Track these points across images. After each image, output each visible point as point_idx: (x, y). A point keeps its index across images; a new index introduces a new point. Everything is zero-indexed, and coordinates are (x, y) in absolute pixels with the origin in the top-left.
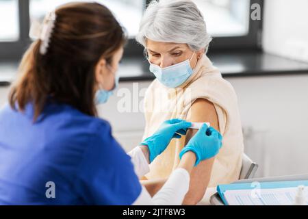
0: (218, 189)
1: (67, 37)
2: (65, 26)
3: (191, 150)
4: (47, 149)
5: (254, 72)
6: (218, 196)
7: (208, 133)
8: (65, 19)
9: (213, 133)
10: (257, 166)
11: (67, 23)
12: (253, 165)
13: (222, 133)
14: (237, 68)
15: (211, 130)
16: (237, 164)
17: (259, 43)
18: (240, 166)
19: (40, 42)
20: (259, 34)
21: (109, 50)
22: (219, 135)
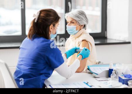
0: (88, 67)
2: (42, 15)
4: (37, 48)
6: (88, 69)
8: (42, 13)
9: (87, 50)
10: (101, 62)
11: (43, 14)
19: (35, 19)
22: (89, 51)
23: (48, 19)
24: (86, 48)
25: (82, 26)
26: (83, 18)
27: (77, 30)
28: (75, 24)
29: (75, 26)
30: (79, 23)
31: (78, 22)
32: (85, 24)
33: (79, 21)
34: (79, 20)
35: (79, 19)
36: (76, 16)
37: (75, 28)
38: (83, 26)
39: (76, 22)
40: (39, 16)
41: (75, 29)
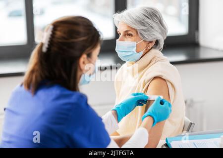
1: (60, 41)
2: (58, 33)
3: (150, 116)
5: (194, 60)
7: (162, 103)
8: (59, 28)
9: (165, 103)
10: (194, 124)
11: (60, 31)
12: (191, 124)
13: (171, 103)
14: (181, 57)
15: (164, 101)
16: (181, 124)
17: (196, 40)
18: (183, 125)
19: (42, 45)
20: (196, 33)
21: (89, 49)
23: (73, 42)
24: (162, 97)
25: (151, 42)
26: (154, 25)
27: (138, 52)
28: (133, 38)
29: (135, 44)
30: (144, 37)
31: (141, 34)
32: (158, 39)
33: (143, 32)
34: (143, 30)
35: (145, 28)
36: (136, 20)
37: (133, 47)
38: (154, 43)
39: (135, 34)
40: (53, 36)
41: (134, 50)
